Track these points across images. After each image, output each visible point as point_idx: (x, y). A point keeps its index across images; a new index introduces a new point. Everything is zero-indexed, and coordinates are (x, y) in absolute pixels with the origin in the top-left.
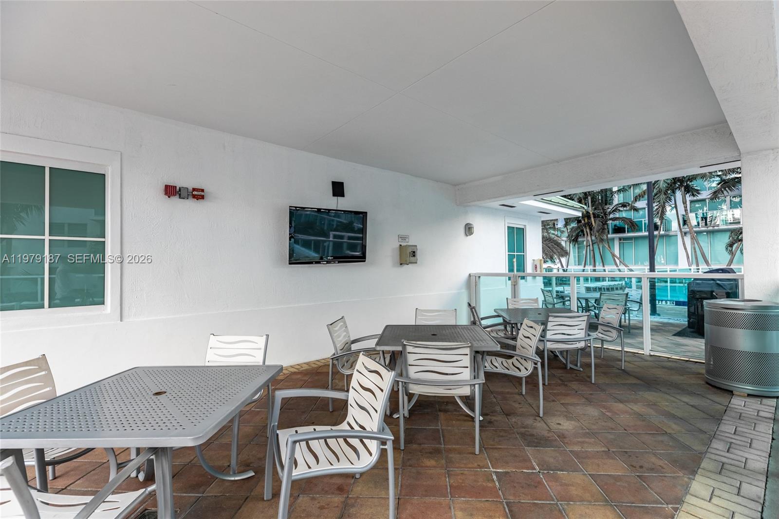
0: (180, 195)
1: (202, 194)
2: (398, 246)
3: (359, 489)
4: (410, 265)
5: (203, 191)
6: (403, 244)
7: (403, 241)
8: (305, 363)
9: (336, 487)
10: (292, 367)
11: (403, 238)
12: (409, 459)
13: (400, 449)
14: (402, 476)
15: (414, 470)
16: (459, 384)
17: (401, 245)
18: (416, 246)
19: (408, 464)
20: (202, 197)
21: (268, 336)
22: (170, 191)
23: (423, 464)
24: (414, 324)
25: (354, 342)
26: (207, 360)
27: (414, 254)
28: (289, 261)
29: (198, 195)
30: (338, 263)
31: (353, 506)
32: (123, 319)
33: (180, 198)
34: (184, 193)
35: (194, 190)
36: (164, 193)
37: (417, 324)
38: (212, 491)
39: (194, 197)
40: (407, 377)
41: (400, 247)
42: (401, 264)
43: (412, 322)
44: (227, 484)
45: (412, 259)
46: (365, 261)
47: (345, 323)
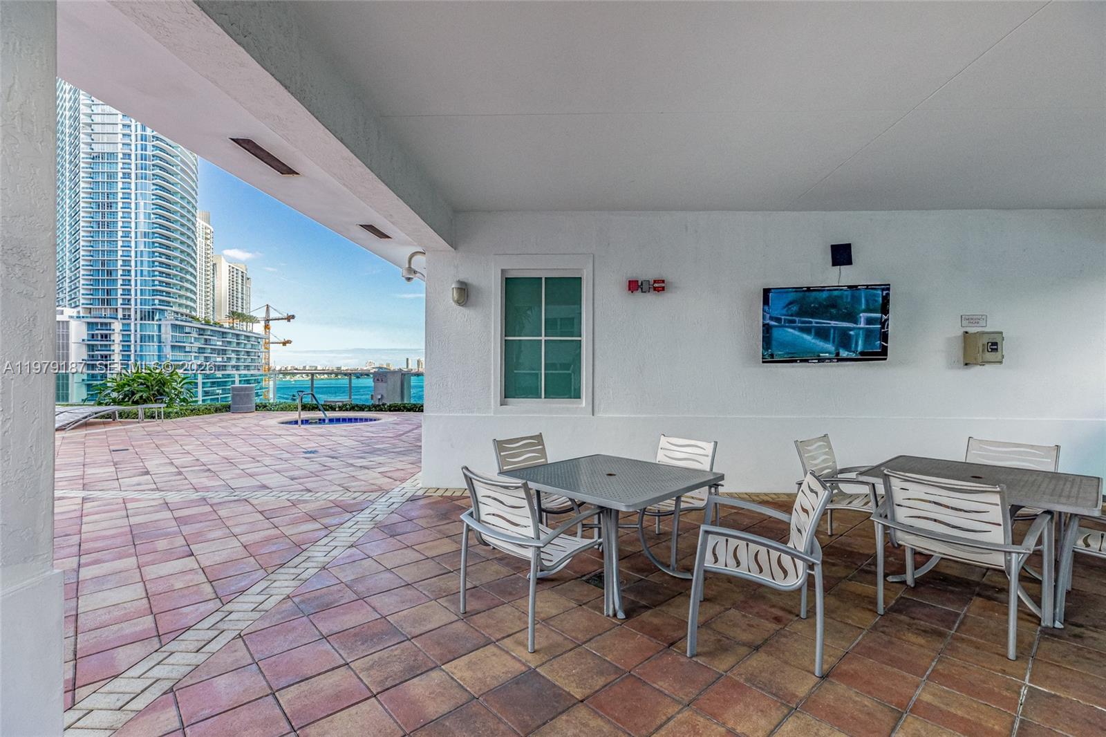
0: (642, 289)
1: (663, 285)
2: (960, 332)
3: (800, 627)
4: (987, 367)
5: (663, 281)
6: (972, 330)
7: (971, 325)
8: (784, 494)
9: (773, 616)
10: (766, 494)
11: (972, 320)
12: (883, 626)
13: (876, 612)
14: (864, 637)
15: (886, 638)
16: (991, 548)
17: (967, 332)
18: (1001, 333)
19: (881, 629)
20: (663, 289)
21: (716, 443)
22: (634, 286)
23: (904, 637)
24: (964, 461)
25: (842, 471)
26: (657, 460)
27: (994, 347)
28: (763, 358)
29: (659, 286)
30: (837, 362)
31: (785, 636)
32: (595, 414)
33: (642, 292)
34: (645, 287)
35: (655, 282)
36: (628, 289)
37: (967, 461)
38: (654, 578)
39: (655, 289)
40: (893, 519)
41: (965, 337)
42: (966, 364)
43: (961, 458)
44: (667, 578)
45: (990, 356)
46: (885, 359)
47: (829, 442)
